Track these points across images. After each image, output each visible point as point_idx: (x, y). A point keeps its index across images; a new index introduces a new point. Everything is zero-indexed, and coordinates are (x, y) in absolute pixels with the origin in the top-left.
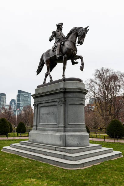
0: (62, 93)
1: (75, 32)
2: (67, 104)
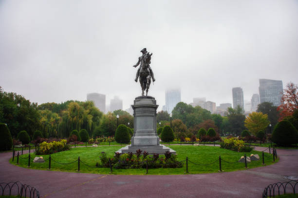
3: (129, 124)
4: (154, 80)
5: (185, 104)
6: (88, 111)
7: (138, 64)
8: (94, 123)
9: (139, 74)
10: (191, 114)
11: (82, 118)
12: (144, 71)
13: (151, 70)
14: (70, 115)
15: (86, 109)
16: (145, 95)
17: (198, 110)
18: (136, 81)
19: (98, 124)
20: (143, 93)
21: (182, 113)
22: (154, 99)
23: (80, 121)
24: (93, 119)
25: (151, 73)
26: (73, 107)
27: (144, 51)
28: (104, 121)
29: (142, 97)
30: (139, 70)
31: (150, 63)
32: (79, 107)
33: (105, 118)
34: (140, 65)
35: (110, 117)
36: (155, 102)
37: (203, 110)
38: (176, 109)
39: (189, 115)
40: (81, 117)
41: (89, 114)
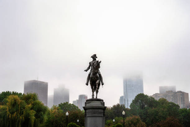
3: (78, 121)
4: (103, 84)
5: (146, 96)
6: (30, 106)
7: (89, 68)
8: (37, 120)
9: (89, 78)
10: (154, 109)
11: (23, 114)
12: (94, 77)
13: (100, 75)
14: (9, 110)
15: (28, 104)
16: (95, 97)
17: (163, 104)
18: (87, 84)
19: (41, 121)
20: (93, 95)
21: (142, 107)
22: (103, 101)
23: (21, 118)
24: (36, 115)
25: (100, 78)
26: (13, 101)
27: (94, 57)
28: (49, 118)
29: (93, 100)
30: (89, 75)
31: (99, 68)
32: (20, 101)
33: (49, 114)
34: (90, 69)
35: (55, 112)
36: (103, 104)
37: (169, 103)
38: (135, 102)
39: (151, 110)
40: (21, 113)
41: (32, 109)
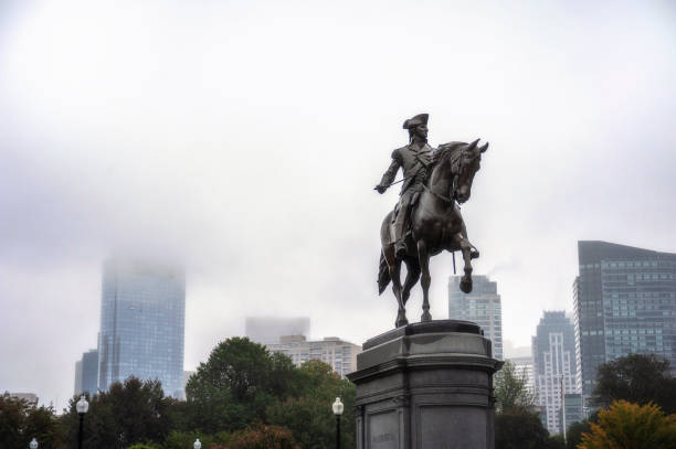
0: (399, 372)
1: (442, 162)
2: (414, 406)
